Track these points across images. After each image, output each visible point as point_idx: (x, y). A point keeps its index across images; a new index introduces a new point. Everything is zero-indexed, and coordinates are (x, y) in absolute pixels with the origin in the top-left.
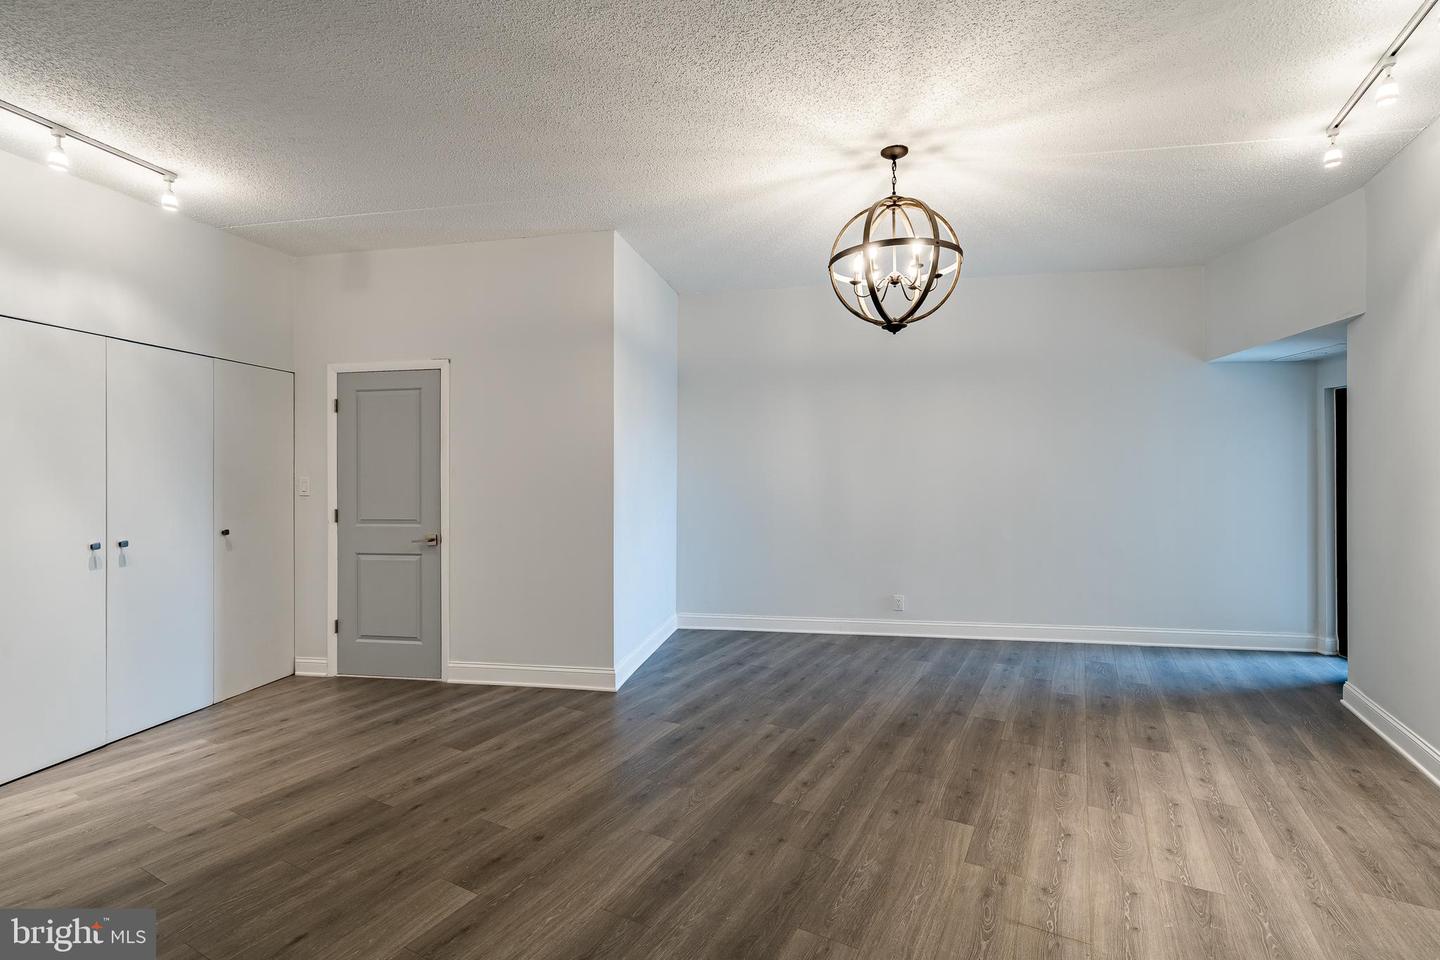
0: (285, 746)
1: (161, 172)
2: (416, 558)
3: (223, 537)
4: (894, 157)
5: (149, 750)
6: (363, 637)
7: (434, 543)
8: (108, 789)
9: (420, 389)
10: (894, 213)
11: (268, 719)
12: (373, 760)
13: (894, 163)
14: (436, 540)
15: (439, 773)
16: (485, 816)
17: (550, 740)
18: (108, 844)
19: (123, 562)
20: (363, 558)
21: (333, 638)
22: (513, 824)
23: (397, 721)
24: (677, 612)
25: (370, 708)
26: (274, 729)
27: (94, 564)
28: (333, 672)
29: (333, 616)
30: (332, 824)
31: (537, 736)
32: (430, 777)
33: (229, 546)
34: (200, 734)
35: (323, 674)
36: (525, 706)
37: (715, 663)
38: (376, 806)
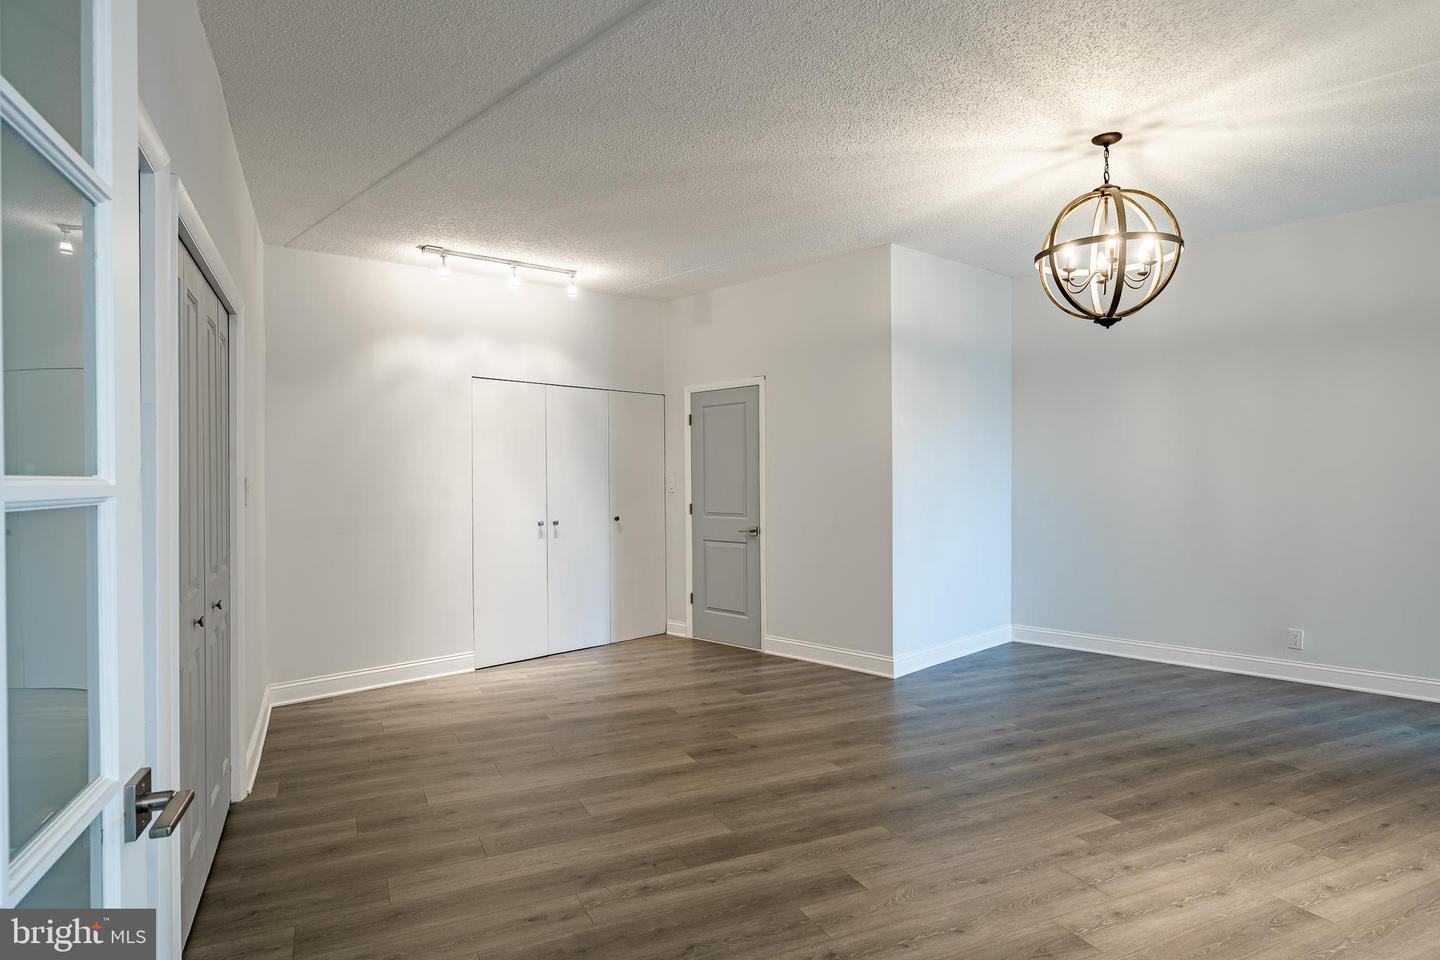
0: (638, 673)
1: (567, 272)
2: (742, 546)
3: (615, 522)
4: (1106, 144)
5: (567, 662)
6: (710, 608)
7: (755, 534)
8: (542, 676)
9: (745, 403)
10: (1106, 203)
11: (637, 656)
12: (683, 689)
13: (1107, 150)
14: (756, 531)
15: (718, 703)
16: (729, 730)
17: (808, 700)
18: (532, 699)
19: (556, 535)
20: (709, 544)
21: (689, 607)
22: (741, 737)
23: (713, 671)
24: (1013, 623)
25: (702, 660)
26: (637, 663)
27: (541, 534)
28: (690, 635)
29: (689, 590)
30: (640, 714)
31: (803, 695)
32: (711, 704)
33: (620, 529)
34: (596, 658)
35: (684, 636)
36: (811, 676)
37: (1018, 673)
38: (671, 711)
